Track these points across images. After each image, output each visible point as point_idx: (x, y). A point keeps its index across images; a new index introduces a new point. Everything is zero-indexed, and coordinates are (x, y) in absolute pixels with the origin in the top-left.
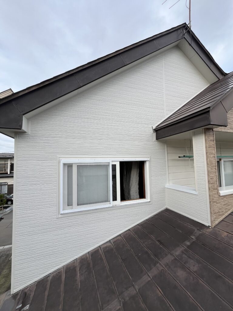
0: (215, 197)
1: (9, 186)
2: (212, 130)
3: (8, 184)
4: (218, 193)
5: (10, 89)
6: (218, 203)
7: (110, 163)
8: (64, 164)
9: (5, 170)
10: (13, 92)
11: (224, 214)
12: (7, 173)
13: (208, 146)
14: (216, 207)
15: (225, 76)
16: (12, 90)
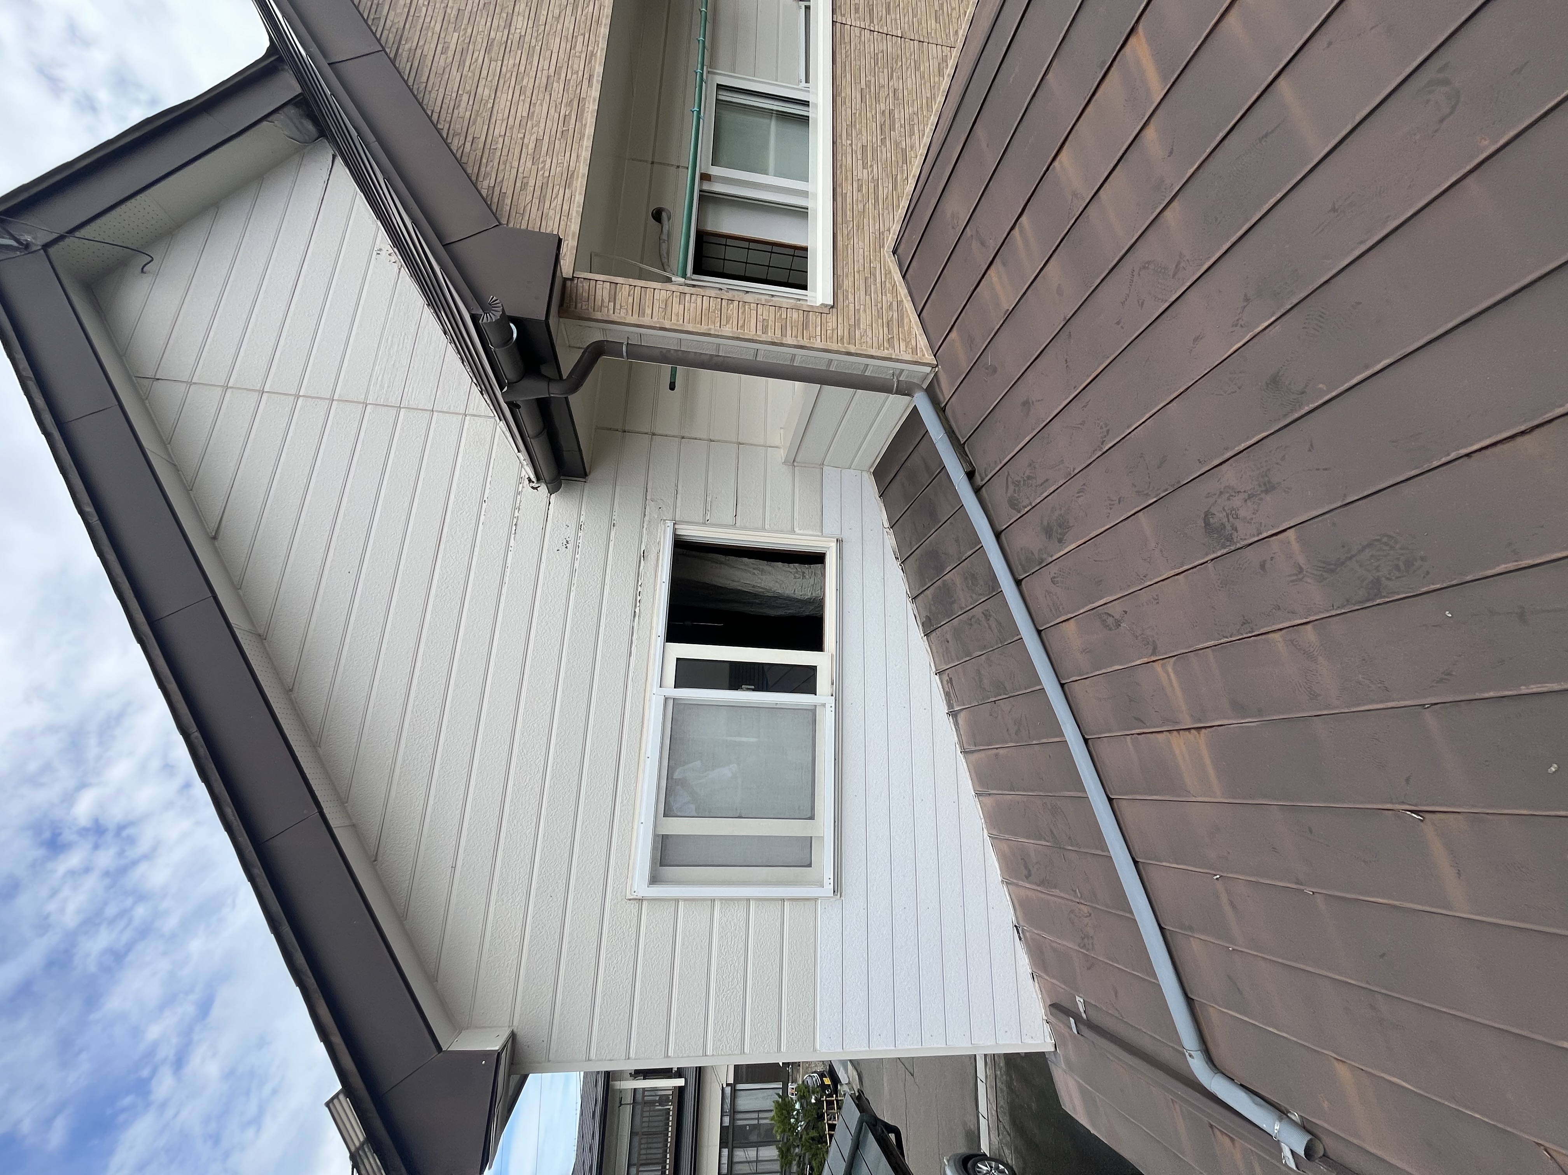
0: (833, 330)
1: (738, 1079)
2: (569, 283)
3: (731, 1081)
4: (821, 311)
5: (328, 1104)
6: (859, 320)
7: (667, 695)
8: (654, 879)
9: (664, 1100)
10: (336, 1096)
11: (900, 303)
12: (681, 1090)
13: (635, 316)
14: (869, 333)
15: (280, 60)
16: (332, 1099)
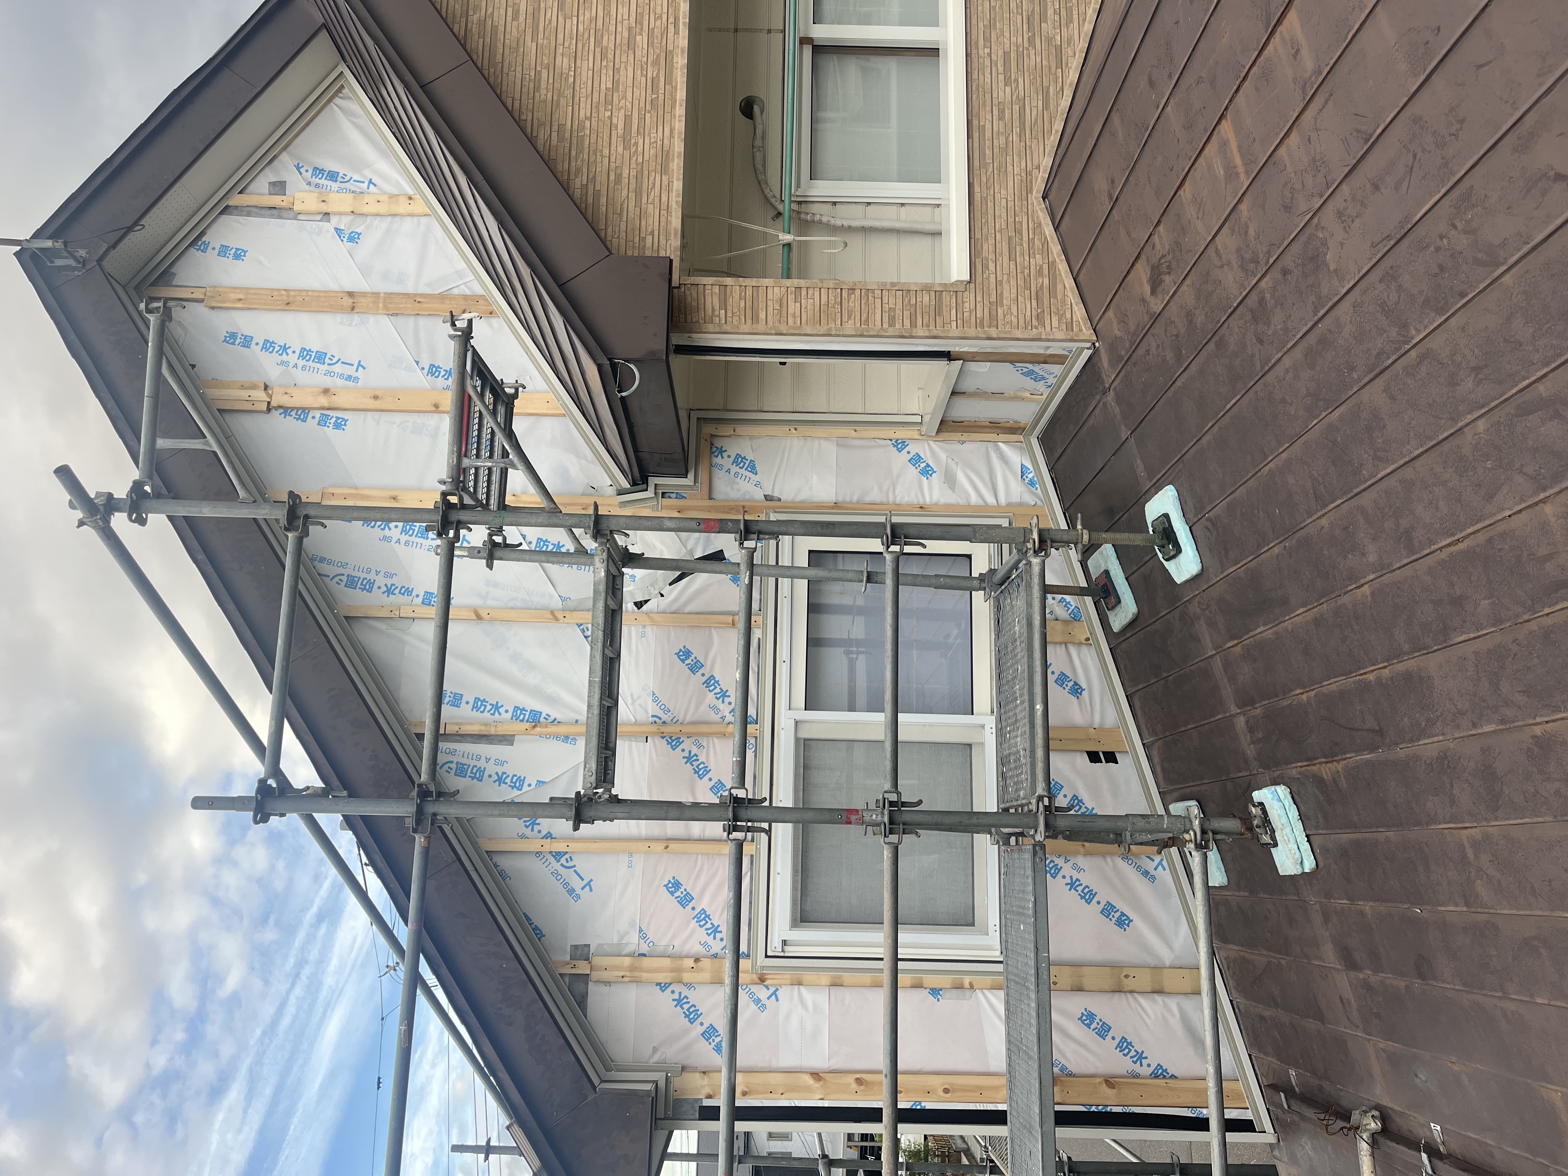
4: (957, 290)
6: (1002, 295)
13: (749, 323)
14: (1014, 308)
